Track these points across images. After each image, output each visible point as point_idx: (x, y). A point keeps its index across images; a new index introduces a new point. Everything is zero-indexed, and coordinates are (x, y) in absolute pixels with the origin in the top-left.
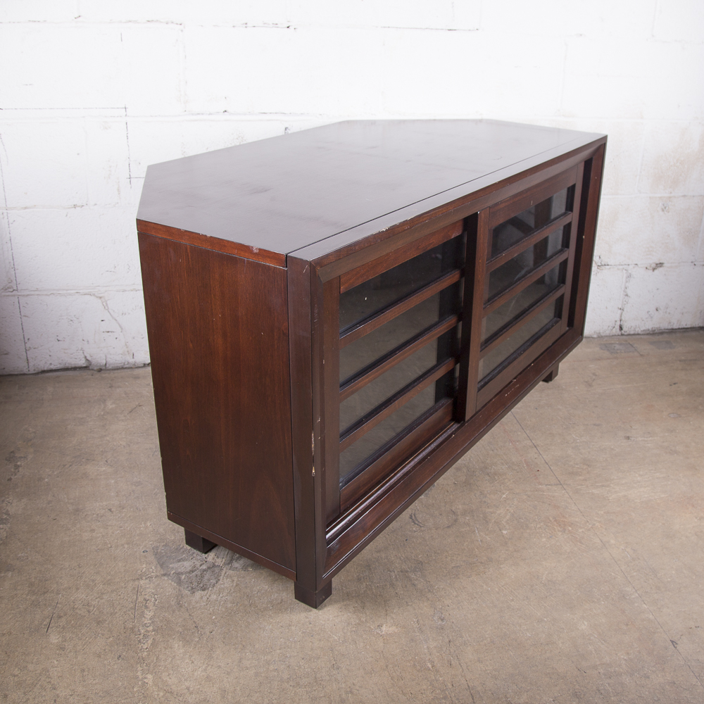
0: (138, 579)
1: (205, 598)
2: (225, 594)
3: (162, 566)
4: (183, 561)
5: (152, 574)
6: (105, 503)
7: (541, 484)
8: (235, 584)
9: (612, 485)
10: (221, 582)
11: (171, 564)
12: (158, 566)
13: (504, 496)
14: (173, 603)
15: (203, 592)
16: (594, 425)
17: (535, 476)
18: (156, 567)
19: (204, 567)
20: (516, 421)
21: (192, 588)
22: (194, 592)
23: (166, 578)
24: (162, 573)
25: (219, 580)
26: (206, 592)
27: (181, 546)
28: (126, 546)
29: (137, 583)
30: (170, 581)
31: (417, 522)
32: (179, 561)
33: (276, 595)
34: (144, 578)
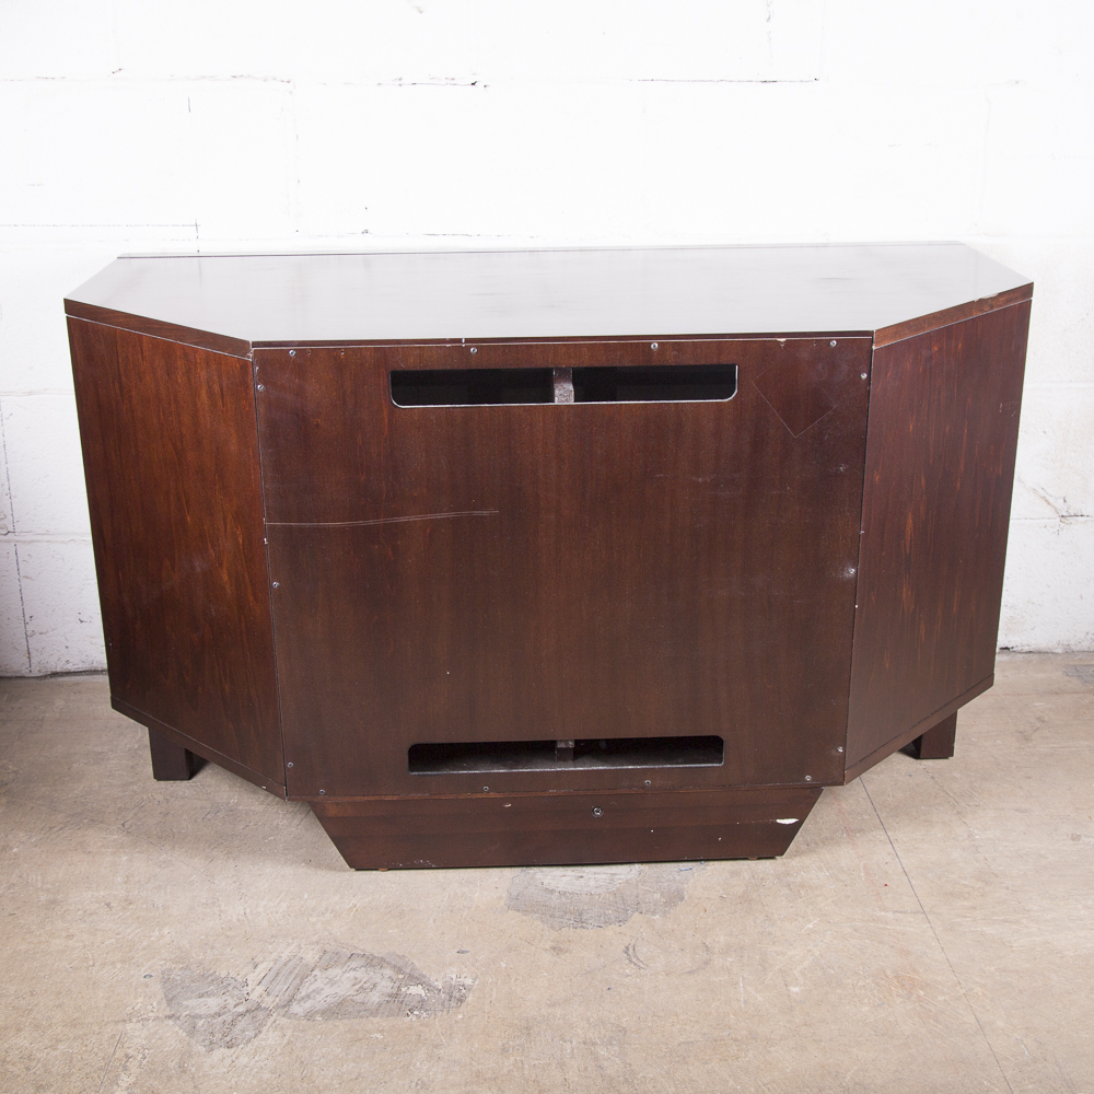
0: (125, 1021)
1: (228, 1062)
2: (264, 1056)
3: (170, 1001)
4: (209, 996)
5: (150, 1014)
6: (102, 893)
7: (885, 910)
8: (285, 1041)
9: (1024, 921)
10: (262, 1036)
11: (186, 999)
12: (164, 1001)
13: (810, 926)
14: (172, 1065)
15: (227, 1050)
16: (1017, 810)
17: (878, 894)
18: (159, 1003)
19: (241, 1009)
20: (864, 795)
21: (211, 1043)
22: (212, 1050)
23: (171, 1022)
24: (168, 1013)
25: (260, 1032)
26: (232, 1050)
27: (211, 972)
28: (119, 965)
29: (120, 1027)
30: (177, 1028)
31: (634, 960)
32: (201, 996)
33: (352, 1064)
34: (134, 1020)
